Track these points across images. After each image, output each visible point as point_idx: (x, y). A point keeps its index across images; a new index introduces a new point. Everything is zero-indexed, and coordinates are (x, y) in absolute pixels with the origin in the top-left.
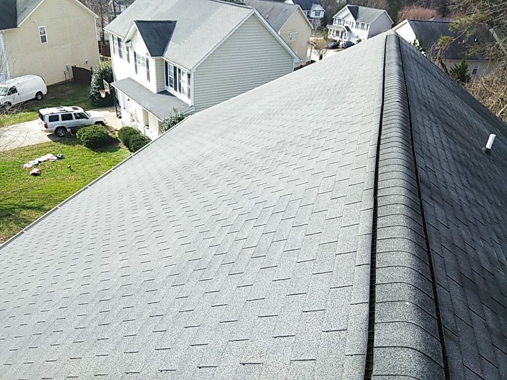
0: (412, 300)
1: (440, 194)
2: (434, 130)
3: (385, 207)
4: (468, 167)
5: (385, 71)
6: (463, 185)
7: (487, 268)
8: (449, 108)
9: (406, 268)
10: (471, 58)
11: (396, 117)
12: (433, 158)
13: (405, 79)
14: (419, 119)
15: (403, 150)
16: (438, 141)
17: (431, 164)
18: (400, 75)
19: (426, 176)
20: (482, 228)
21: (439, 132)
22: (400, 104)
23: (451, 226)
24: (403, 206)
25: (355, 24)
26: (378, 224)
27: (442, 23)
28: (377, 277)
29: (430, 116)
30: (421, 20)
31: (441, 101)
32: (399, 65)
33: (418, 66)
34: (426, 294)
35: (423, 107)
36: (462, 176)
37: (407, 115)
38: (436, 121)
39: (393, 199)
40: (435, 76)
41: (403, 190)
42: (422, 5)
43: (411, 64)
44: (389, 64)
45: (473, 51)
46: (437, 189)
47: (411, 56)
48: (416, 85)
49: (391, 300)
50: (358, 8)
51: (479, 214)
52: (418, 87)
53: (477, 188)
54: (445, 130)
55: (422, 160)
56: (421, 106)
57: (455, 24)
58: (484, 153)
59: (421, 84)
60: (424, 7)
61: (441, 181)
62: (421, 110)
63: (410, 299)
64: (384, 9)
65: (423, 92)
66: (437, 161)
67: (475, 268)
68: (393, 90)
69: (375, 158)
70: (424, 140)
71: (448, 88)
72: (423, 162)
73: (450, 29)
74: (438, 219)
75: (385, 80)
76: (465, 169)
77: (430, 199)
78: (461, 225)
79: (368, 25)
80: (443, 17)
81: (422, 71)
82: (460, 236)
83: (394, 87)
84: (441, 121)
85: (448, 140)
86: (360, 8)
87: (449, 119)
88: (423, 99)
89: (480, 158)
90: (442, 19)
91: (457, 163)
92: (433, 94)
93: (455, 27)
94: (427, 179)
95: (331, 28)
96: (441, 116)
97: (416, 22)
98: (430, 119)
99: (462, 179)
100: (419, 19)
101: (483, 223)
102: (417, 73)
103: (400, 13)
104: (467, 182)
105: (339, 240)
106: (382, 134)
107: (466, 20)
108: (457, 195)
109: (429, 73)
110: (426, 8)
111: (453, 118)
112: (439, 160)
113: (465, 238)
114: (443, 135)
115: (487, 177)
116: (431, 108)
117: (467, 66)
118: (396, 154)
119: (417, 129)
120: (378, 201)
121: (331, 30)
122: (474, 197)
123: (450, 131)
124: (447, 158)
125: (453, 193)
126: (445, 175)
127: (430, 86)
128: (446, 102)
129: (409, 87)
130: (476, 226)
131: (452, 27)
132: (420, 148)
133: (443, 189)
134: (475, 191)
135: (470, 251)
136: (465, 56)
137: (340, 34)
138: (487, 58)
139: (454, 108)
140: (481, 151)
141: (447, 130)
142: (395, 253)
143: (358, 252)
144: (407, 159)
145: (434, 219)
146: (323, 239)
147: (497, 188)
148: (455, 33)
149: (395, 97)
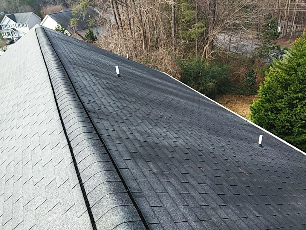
0: (109, 192)
1: (103, 113)
2: (86, 77)
3: (74, 139)
4: (112, 89)
5: (42, 51)
6: (113, 101)
7: (142, 140)
8: (90, 60)
9: (99, 173)
10: (92, 27)
11: (59, 79)
12: (91, 94)
13: (56, 53)
14: (75, 74)
15: (71, 98)
16: (90, 83)
17: (92, 98)
18: (52, 52)
19: (92, 106)
20: (131, 119)
21: (89, 76)
22: (58, 70)
23: (116, 128)
24: (84, 134)
25: (17, 25)
26: (74, 154)
27: (68, 12)
28: (85, 189)
29: (80, 69)
30: (56, 13)
31: (84, 57)
32: (49, 45)
33: (62, 42)
34: (116, 181)
35: (74, 66)
36: (111, 96)
37: (65, 75)
38: (85, 71)
39: (77, 132)
40: (74, 44)
41: (80, 123)
42: (52, 4)
43: (57, 41)
44: (43, 46)
45: (91, 22)
46: (100, 111)
47: (56, 37)
48: (65, 54)
49: (98, 200)
50: (14, 15)
51: (127, 112)
52: (67, 54)
53: (121, 98)
54: (92, 74)
55: (85, 98)
56: (73, 65)
57: (74, 11)
58: (117, 77)
59: (68, 52)
60: (54, 5)
61: (101, 105)
62: (74, 68)
63: (108, 192)
64: (31, 12)
65: (71, 56)
66: (95, 94)
67: (136, 144)
68: (51, 62)
69: (57, 110)
70: (81, 85)
71: (85, 48)
72: (87, 99)
73: (73, 14)
74: (107, 129)
75: (45, 57)
76: (111, 91)
77: (98, 120)
78: (120, 124)
79: (26, 24)
80: (67, 8)
81: (66, 44)
82: (122, 131)
83: (51, 60)
84: (88, 69)
85: (96, 79)
86: (15, 14)
87: (92, 66)
88: (72, 61)
89: (116, 81)
90: (67, 9)
91: (106, 90)
92: (77, 55)
93: (75, 12)
94: (93, 108)
95: (3, 32)
96: (87, 67)
97: (53, 15)
98: (81, 71)
99: (112, 98)
100: (55, 13)
101: (131, 116)
102: (63, 46)
103: (42, 11)
104: (115, 98)
105: (56, 177)
106: (55, 92)
107: (79, 7)
108: (112, 108)
109: (71, 44)
110: (55, 5)
111: (94, 65)
112: (95, 93)
113: (125, 130)
114: (92, 77)
115: (124, 89)
116: (80, 64)
117: (92, 31)
118: (68, 102)
119: (75, 80)
120: (69, 138)
121: (3, 33)
122: (121, 104)
123: (95, 73)
124: (99, 90)
125: (110, 108)
126: (101, 100)
127: (74, 51)
128: (87, 57)
129: (61, 56)
130: (128, 120)
131: (73, 13)
132: (81, 91)
133: (104, 109)
134: (121, 101)
135: (130, 136)
136: (88, 26)
137: (11, 34)
138: (99, 25)
139: (92, 59)
140: (115, 77)
141: (93, 73)
142: (90, 167)
143: (70, 178)
144: (75, 102)
145: (105, 130)
146: (46, 181)
147: (130, 93)
148: (77, 15)
149: (54, 66)
